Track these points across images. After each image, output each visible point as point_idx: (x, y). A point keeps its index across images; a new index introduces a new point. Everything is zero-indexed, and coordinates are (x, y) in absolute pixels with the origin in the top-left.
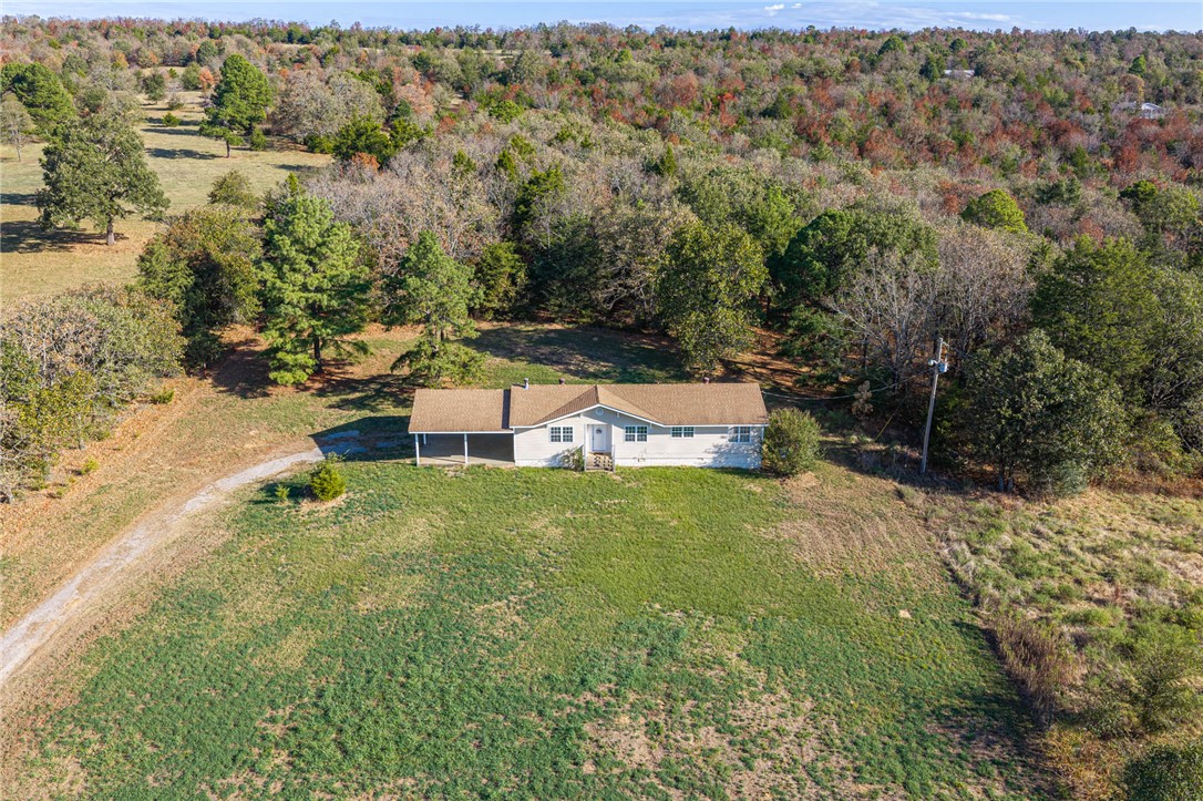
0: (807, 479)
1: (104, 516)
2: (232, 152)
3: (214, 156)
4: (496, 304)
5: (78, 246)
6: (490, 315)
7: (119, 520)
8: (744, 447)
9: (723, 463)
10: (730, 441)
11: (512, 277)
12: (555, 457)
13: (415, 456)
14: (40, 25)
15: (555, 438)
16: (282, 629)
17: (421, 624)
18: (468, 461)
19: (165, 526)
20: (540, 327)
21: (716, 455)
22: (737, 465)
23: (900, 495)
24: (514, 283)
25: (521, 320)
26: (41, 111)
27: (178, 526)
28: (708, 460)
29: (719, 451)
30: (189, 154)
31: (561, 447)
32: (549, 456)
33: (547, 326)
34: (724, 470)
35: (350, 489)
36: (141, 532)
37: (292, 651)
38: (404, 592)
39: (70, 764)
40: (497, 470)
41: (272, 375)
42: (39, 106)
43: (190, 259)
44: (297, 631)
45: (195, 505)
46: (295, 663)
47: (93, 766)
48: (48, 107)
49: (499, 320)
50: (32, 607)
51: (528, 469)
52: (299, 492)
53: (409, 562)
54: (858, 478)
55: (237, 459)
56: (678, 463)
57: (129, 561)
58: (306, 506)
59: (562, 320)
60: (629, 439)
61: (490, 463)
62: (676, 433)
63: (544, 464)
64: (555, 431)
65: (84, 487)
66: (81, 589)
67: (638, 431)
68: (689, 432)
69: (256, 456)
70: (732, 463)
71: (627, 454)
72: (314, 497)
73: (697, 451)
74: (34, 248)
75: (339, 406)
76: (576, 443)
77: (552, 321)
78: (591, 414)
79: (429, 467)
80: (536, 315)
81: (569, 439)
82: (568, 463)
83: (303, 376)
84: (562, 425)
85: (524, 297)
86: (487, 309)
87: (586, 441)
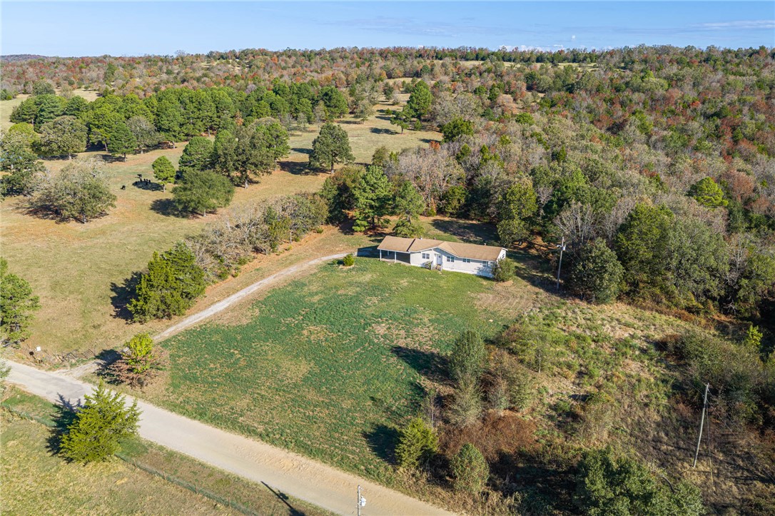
0: (510, 282)
1: (288, 262)
2: (405, 131)
3: (397, 133)
4: (451, 211)
5: (321, 174)
6: (448, 215)
7: (291, 263)
8: (488, 269)
9: (481, 274)
10: (482, 266)
11: (459, 200)
12: (424, 264)
13: (380, 257)
14: (357, 53)
15: (424, 257)
16: (316, 294)
17: (351, 299)
18: (396, 261)
19: (302, 266)
20: (467, 222)
21: (478, 271)
24: (459, 203)
25: (461, 218)
26: (332, 109)
27: (305, 266)
28: (476, 272)
29: (479, 269)
30: (387, 131)
31: (426, 260)
32: (422, 263)
33: (471, 222)
34: (480, 277)
35: (356, 264)
36: (295, 267)
37: (316, 299)
38: (351, 291)
39: (257, 310)
40: (404, 266)
41: (353, 228)
42: (332, 107)
43: (339, 185)
44: (320, 295)
45: (312, 262)
46: (316, 301)
47: (261, 312)
48: (336, 107)
50: (262, 279)
51: (414, 267)
52: (340, 262)
53: (359, 284)
55: (332, 252)
56: (465, 272)
57: (289, 273)
58: (341, 266)
59: (476, 220)
60: (448, 261)
61: (403, 263)
62: (464, 260)
63: (420, 266)
64: (424, 254)
65: (287, 253)
66: (274, 278)
67: (451, 258)
68: (469, 261)
69: (337, 252)
70: (484, 275)
71: (447, 266)
72: (344, 265)
73: (472, 269)
74: (307, 174)
75: (373, 241)
76: (430, 260)
77: (472, 220)
78: (436, 250)
79: (384, 262)
80: (466, 217)
81: (428, 258)
82: (427, 266)
83: (363, 229)
84: (426, 252)
85: (463, 209)
86: (446, 212)
87: (434, 259)
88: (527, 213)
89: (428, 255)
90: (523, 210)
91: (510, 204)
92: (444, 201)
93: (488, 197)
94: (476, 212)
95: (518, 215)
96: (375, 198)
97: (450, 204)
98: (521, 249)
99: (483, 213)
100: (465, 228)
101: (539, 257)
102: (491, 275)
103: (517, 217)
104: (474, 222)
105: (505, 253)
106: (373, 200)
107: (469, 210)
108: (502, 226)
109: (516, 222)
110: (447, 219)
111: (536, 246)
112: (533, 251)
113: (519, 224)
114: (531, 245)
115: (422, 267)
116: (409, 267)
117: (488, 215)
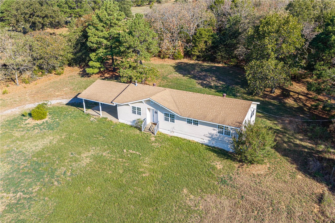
0: (259, 169)
4: (197, 54)
6: (195, 58)
8: (226, 138)
9: (214, 144)
10: (219, 132)
11: (206, 42)
12: (134, 121)
13: (83, 108)
15: (134, 112)
18: (101, 114)
21: (210, 139)
22: (222, 148)
23: (320, 199)
24: (206, 45)
25: (206, 61)
28: (206, 141)
29: (212, 137)
31: (136, 117)
32: (132, 120)
49: (198, 60)
54: (300, 176)
56: (191, 139)
58: (29, 120)
59: (223, 62)
60: (166, 120)
61: (110, 118)
62: (189, 122)
63: (129, 123)
64: (134, 108)
67: (171, 117)
68: (196, 123)
70: (219, 145)
71: (165, 127)
73: (200, 134)
76: (141, 117)
77: (219, 63)
78: (149, 102)
79: (88, 115)
80: (213, 59)
81: (139, 114)
82: (138, 126)
83: (96, 71)
84: (137, 105)
85: (210, 51)
86: (194, 55)
87: (147, 116)
88: (288, 49)
89: (139, 109)
90: (284, 46)
91: (264, 37)
92: (191, 44)
93: (236, 37)
94: (223, 54)
95: (275, 52)
96: (107, 36)
97: (196, 46)
98: (274, 98)
99: (230, 55)
100: (206, 71)
101: (300, 110)
102: (230, 148)
103: (273, 55)
104: (220, 65)
105: (255, 108)
106: (106, 39)
107: (215, 53)
108: (251, 67)
109: (272, 62)
110: (192, 62)
111: (292, 94)
112: (290, 102)
113: (276, 65)
114: (286, 93)
115: (132, 126)
116: (116, 124)
117: (236, 57)
